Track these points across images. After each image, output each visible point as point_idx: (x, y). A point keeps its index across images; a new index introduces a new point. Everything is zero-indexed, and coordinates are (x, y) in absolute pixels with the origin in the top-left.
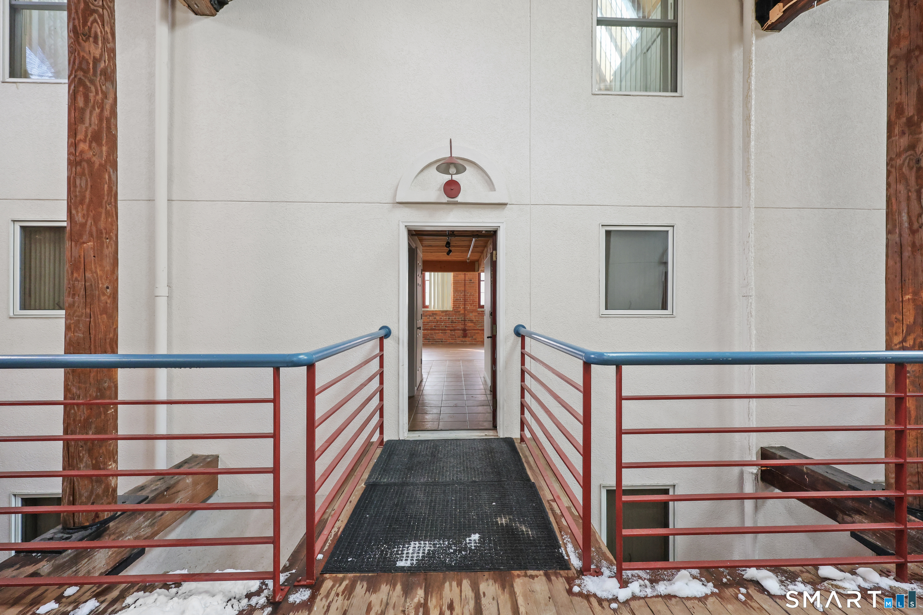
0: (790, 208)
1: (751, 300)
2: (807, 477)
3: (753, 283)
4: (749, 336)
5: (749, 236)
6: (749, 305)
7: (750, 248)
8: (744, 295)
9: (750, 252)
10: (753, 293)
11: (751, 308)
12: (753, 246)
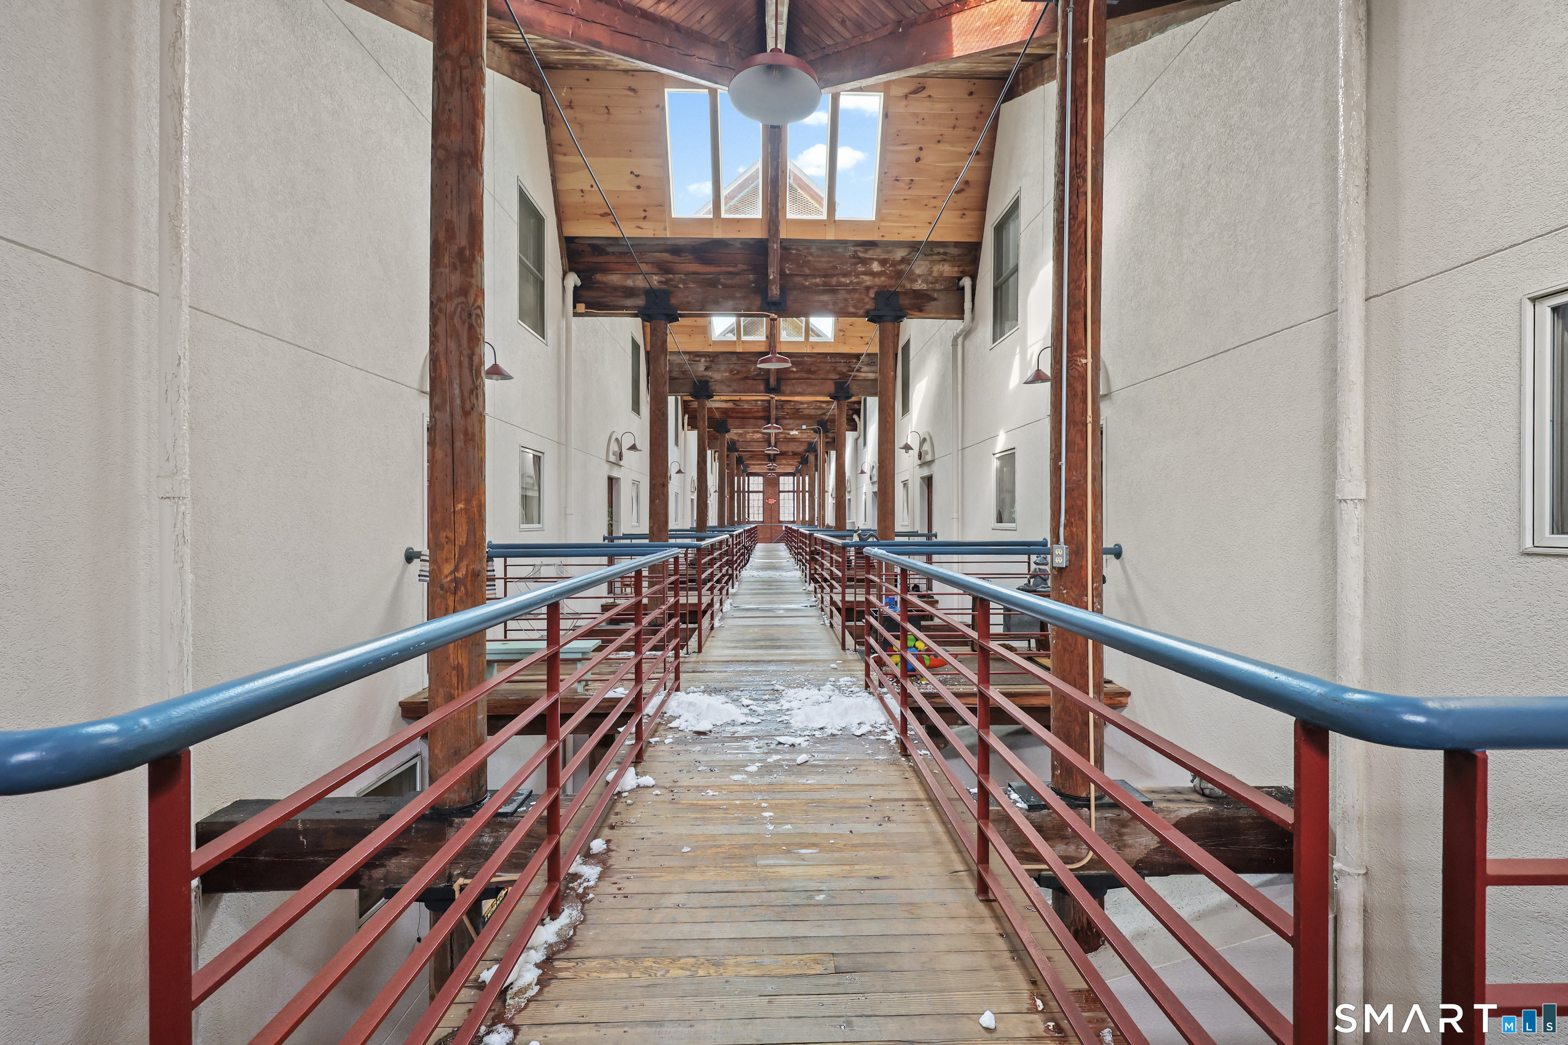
0: (246, 328)
1: (183, 508)
2: (303, 838)
3: (186, 471)
4: (180, 588)
5: (179, 364)
6: (180, 516)
7: (182, 391)
8: (168, 495)
9: (181, 399)
10: (187, 491)
11: (184, 524)
12: (186, 387)
